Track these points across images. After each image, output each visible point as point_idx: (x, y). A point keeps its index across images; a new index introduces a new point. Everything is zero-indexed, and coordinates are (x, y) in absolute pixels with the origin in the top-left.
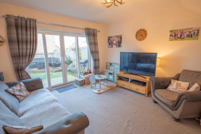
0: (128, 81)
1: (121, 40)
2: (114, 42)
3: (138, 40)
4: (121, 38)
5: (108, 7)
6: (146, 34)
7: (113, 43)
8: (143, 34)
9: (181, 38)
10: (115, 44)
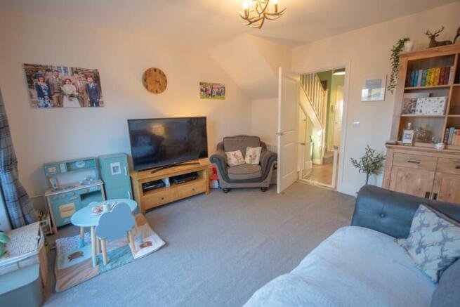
0: (164, 185)
1: (99, 84)
2: (68, 89)
3: (152, 91)
4: (97, 79)
5: (260, 27)
6: (166, 81)
7: (61, 91)
8: (161, 81)
9: (211, 95)
10: (72, 96)
